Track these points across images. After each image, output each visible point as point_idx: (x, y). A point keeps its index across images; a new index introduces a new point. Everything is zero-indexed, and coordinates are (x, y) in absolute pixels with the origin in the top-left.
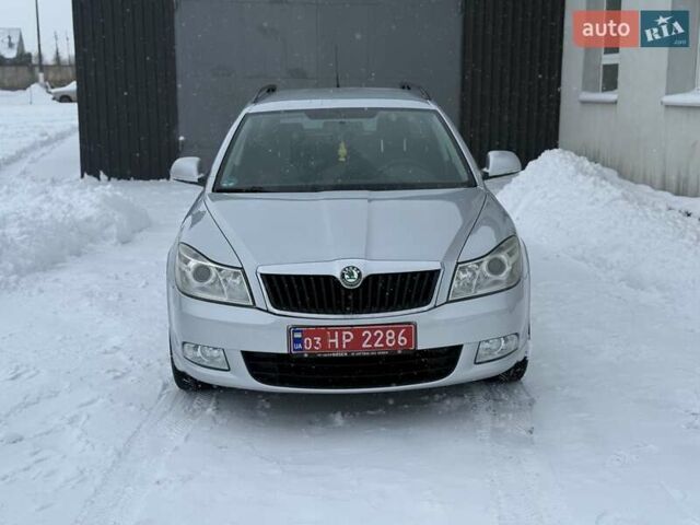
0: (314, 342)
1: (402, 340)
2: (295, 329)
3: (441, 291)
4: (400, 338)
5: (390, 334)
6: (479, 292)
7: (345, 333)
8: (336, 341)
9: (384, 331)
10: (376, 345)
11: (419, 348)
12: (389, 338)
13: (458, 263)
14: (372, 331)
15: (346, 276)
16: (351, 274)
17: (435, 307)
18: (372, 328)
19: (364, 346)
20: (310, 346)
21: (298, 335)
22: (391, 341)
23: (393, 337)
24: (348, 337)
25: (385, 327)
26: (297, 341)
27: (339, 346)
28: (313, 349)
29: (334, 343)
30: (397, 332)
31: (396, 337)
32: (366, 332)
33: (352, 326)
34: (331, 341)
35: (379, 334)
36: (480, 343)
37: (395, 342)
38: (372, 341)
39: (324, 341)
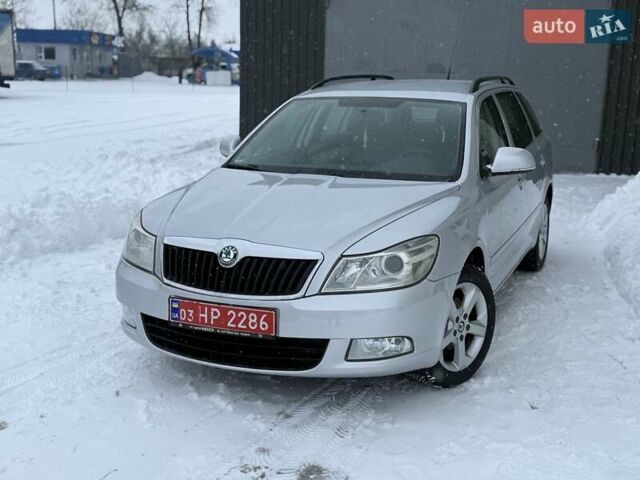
0: (188, 313)
1: (264, 326)
2: (172, 300)
3: (316, 279)
4: (262, 323)
5: (253, 318)
6: (359, 288)
7: (213, 310)
8: (206, 316)
9: (248, 313)
10: (240, 326)
11: (282, 334)
12: (251, 321)
13: (342, 256)
14: (237, 312)
15: (224, 255)
16: (228, 254)
17: (304, 297)
18: (237, 308)
19: (229, 324)
20: (185, 317)
21: (176, 306)
22: (253, 324)
23: (255, 321)
24: (215, 314)
25: (249, 309)
26: (175, 310)
27: (208, 322)
28: (186, 320)
29: (203, 318)
30: (259, 316)
31: (258, 321)
32: (231, 312)
33: (220, 304)
34: (201, 315)
35: (242, 316)
36: (352, 340)
37: (257, 325)
38: (237, 321)
39: (196, 314)
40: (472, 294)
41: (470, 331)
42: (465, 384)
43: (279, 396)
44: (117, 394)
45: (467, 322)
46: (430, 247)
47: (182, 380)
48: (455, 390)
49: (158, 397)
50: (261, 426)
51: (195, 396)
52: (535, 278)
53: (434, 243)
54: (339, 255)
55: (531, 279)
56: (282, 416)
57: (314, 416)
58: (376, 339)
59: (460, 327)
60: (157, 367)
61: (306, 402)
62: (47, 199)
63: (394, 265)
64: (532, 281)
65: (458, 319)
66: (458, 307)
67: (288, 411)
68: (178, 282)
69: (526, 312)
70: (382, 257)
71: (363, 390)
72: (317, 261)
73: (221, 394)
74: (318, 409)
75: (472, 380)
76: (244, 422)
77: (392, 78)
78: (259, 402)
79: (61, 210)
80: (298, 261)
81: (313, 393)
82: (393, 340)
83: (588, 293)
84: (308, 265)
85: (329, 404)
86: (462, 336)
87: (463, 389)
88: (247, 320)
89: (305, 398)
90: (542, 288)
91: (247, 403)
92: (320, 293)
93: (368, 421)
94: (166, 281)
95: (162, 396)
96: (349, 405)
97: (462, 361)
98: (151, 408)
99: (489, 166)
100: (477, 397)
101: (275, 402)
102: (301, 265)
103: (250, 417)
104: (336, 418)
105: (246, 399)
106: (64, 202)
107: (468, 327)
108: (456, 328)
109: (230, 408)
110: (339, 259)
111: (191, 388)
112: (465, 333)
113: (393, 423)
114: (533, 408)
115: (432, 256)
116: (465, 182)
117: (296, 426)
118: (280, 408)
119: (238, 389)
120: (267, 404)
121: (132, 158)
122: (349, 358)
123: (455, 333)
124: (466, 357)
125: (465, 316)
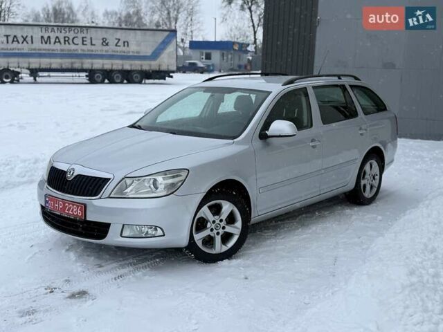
0: (51, 204)
1: (79, 213)
2: (46, 196)
3: (108, 189)
4: (79, 211)
5: (75, 208)
7: (60, 202)
9: (73, 205)
10: (70, 212)
11: (88, 219)
13: (125, 177)
14: (69, 204)
15: (68, 173)
16: (70, 172)
17: (100, 198)
18: (70, 202)
19: (66, 211)
20: (50, 206)
21: (47, 199)
22: (75, 212)
24: (61, 205)
25: (73, 203)
27: (58, 209)
28: (51, 208)
29: (57, 207)
30: (78, 207)
31: (77, 210)
32: (67, 204)
33: (63, 199)
34: (56, 205)
35: (71, 207)
36: (124, 225)
39: (54, 205)
40: (227, 207)
41: (226, 230)
44: (32, 246)
45: (223, 224)
46: (181, 176)
49: (47, 250)
53: (184, 174)
54: (123, 177)
56: (98, 266)
57: (115, 268)
59: (217, 227)
65: (214, 222)
66: (214, 214)
69: (318, 228)
70: (151, 179)
72: (110, 179)
73: (77, 252)
74: (121, 265)
76: (73, 266)
78: (93, 258)
80: (101, 178)
81: (129, 257)
82: (153, 228)
84: (103, 182)
85: (129, 263)
86: (218, 233)
88: (73, 210)
89: (121, 259)
90: (352, 215)
91: (86, 257)
92: (109, 197)
93: (139, 274)
95: (50, 250)
97: (219, 248)
98: (36, 254)
99: (266, 132)
102: (101, 181)
103: (80, 264)
104: (125, 270)
107: (224, 228)
108: (213, 227)
109: (74, 259)
110: (123, 179)
111: (67, 248)
112: (221, 231)
115: (181, 180)
117: (99, 272)
118: (101, 262)
119: (90, 251)
120: (96, 259)
122: (123, 235)
123: (212, 230)
124: (223, 246)
125: (221, 221)
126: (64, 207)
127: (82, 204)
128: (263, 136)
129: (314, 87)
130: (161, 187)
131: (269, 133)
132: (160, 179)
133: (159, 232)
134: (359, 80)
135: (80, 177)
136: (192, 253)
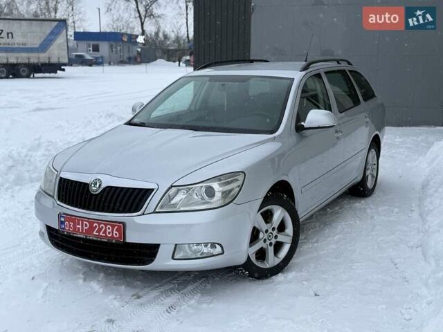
0: (70, 225)
1: (116, 234)
2: (60, 215)
3: (152, 202)
4: (115, 232)
5: (109, 228)
6: (182, 209)
7: (85, 222)
8: (80, 227)
9: (106, 225)
10: (101, 234)
11: (128, 240)
12: (108, 231)
13: (172, 186)
14: (99, 224)
15: (93, 185)
16: (95, 184)
17: (143, 214)
18: (100, 221)
19: (95, 233)
20: (68, 228)
21: (63, 219)
22: (109, 233)
23: (110, 230)
24: (86, 226)
25: (107, 222)
26: (62, 223)
27: (81, 231)
28: (69, 229)
29: (79, 228)
30: (113, 227)
31: (113, 230)
32: (96, 224)
33: (89, 219)
34: (78, 226)
35: (102, 227)
36: (176, 245)
37: (112, 234)
38: (99, 231)
39: (74, 226)
40: (279, 213)
41: (278, 240)
42: (273, 277)
43: (139, 283)
44: (33, 278)
45: (275, 233)
46: (237, 180)
47: (79, 270)
48: (266, 281)
49: (57, 282)
50: (117, 304)
51: (81, 281)
52: (363, 202)
53: (241, 178)
54: (169, 186)
55: (360, 202)
56: (135, 297)
57: (158, 297)
58: (198, 244)
59: (270, 236)
60: (68, 260)
61: (157, 287)
62: (39, 145)
63: (210, 192)
64: (360, 204)
65: (267, 231)
66: (267, 222)
67: (140, 294)
68: (65, 203)
69: (344, 226)
70: (202, 187)
71: (200, 280)
72: (153, 190)
73: (99, 281)
74: (162, 293)
75: (280, 274)
76: (106, 301)
77: (268, 62)
78: (123, 287)
79: (47, 153)
80: (141, 190)
81: (164, 281)
82: (209, 245)
83: (397, 213)
84: (146, 193)
85: (171, 289)
86: (271, 244)
87: (271, 281)
88: (106, 230)
89: (157, 284)
90: (365, 209)
91: (114, 287)
92: (155, 212)
93: (192, 302)
94: (58, 202)
95: (60, 281)
96: (185, 291)
97: (272, 260)
98: (48, 289)
99: (302, 123)
100: (277, 286)
101: (134, 287)
102: (142, 193)
103: (112, 297)
104: (172, 299)
105: (115, 285)
106: (50, 148)
107: (276, 237)
108: (266, 237)
109: (101, 290)
110: (170, 188)
111: (82, 276)
112: (274, 241)
113: (210, 303)
114: (316, 295)
115: (239, 186)
116: (281, 134)
117: (142, 304)
118: (135, 291)
119: (113, 278)
120: (128, 288)
121: (116, 118)
122: (175, 257)
123: (265, 241)
124: (276, 258)
125: (273, 229)
126: (92, 228)
127: (120, 223)
128: (299, 128)
129: (326, 73)
130: (218, 195)
131: (305, 124)
132: (215, 186)
133: (218, 249)
134: (351, 65)
135: (110, 190)
136: (246, 271)
